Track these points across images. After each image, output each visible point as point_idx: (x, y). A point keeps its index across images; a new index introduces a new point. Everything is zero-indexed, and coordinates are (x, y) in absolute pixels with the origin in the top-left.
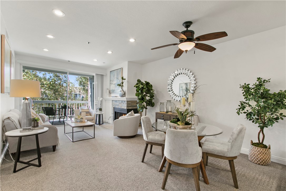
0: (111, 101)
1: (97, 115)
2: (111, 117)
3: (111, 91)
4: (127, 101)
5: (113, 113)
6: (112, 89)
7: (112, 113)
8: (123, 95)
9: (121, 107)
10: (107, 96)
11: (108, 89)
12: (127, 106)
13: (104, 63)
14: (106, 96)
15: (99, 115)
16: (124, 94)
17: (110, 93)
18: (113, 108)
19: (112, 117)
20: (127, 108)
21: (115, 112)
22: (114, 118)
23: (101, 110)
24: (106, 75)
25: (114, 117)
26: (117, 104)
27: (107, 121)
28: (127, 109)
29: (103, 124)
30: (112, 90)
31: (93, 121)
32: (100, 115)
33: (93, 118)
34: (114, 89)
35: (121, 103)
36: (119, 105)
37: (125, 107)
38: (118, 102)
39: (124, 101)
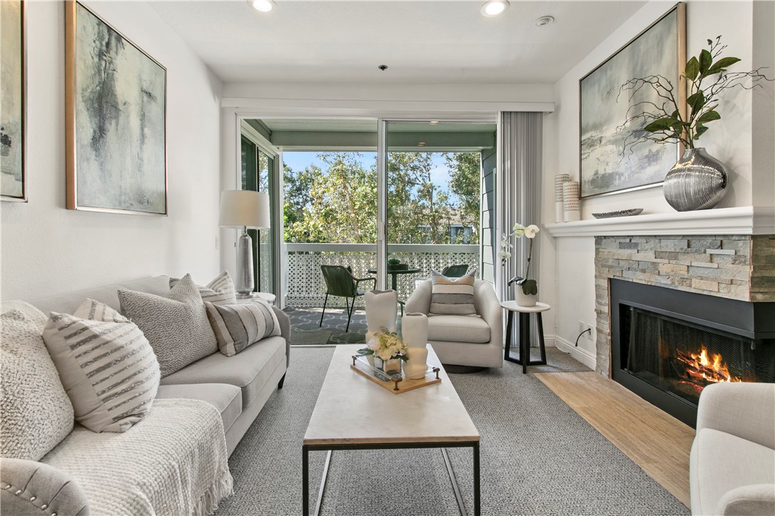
0: (594, 240)
1: (511, 313)
2: (594, 332)
3: (586, 187)
4: (753, 237)
5: (606, 309)
6: (596, 173)
7: (599, 313)
8: (712, 190)
9: (683, 280)
10: (566, 213)
11: (566, 178)
12: (756, 282)
13: (547, 19)
14: (558, 214)
15: (521, 314)
16: (723, 186)
17: (580, 198)
18: (605, 284)
19: (599, 331)
20: (760, 298)
21: (624, 310)
22: (612, 341)
23: (530, 288)
24: (558, 108)
25: (612, 334)
26: (640, 257)
27: (565, 343)
28: (758, 306)
29: (543, 363)
30: (593, 182)
31: (491, 346)
32: (525, 317)
33: (489, 330)
34: (607, 168)
35: (681, 257)
36: (654, 263)
37: (723, 286)
38: (651, 249)
39: (710, 240)
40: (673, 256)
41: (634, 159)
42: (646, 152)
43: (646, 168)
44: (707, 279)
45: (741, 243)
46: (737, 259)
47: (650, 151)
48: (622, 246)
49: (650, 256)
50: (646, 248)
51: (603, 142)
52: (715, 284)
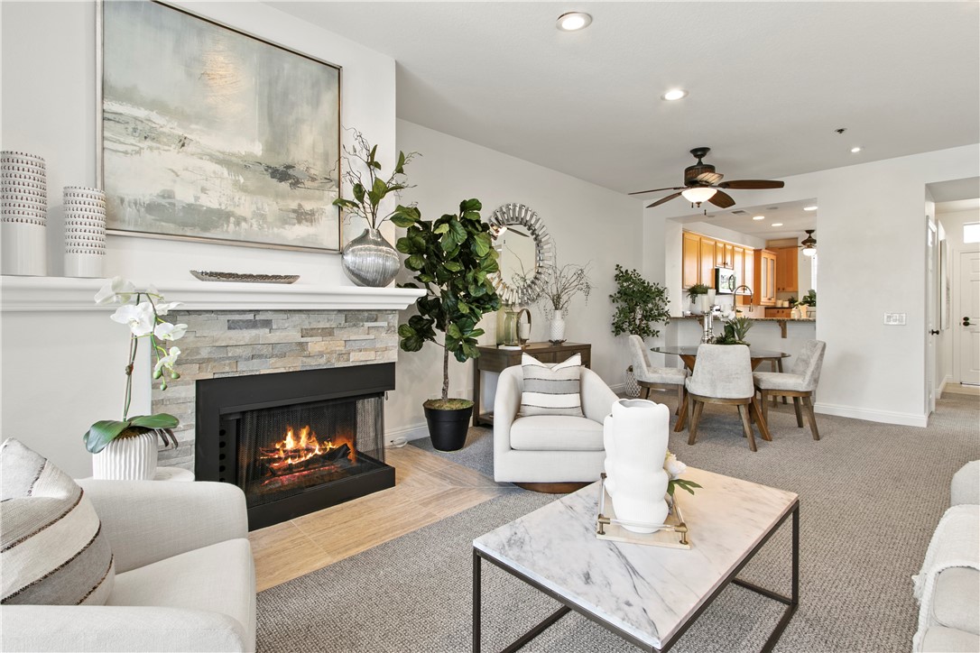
3: (126, 212)
4: (399, 312)
6: (169, 196)
9: (340, 356)
18: (189, 392)
30: (155, 208)
34: (203, 197)
35: (336, 332)
36: (300, 344)
37: (379, 353)
38: (294, 327)
39: (366, 314)
40: (328, 332)
41: (270, 207)
42: (294, 205)
43: (294, 225)
44: (366, 350)
45: (391, 316)
46: (389, 329)
47: (300, 206)
48: (232, 326)
49: (295, 336)
50: (287, 325)
51: (189, 148)
52: (373, 352)
